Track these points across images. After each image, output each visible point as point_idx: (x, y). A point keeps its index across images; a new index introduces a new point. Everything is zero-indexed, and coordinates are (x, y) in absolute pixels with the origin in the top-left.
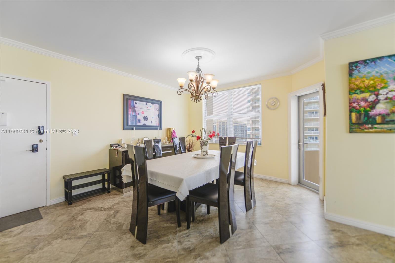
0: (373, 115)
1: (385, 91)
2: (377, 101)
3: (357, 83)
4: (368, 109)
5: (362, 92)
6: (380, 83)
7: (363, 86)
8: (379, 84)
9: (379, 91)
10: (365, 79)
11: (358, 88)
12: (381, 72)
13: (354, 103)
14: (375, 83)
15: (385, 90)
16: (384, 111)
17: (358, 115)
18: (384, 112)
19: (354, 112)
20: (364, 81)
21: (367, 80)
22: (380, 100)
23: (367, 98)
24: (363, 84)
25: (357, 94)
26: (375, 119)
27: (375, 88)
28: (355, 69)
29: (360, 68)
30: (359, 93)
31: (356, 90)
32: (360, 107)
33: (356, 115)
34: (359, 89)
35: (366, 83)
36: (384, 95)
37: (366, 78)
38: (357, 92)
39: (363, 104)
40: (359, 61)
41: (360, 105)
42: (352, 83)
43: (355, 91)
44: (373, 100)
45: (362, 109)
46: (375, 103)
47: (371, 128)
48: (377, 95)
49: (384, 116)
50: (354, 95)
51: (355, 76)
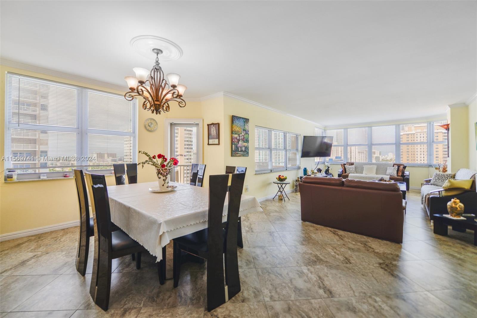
0: (238, 147)
1: (241, 135)
3: (235, 128)
4: (237, 143)
5: (236, 134)
8: (240, 131)
10: (237, 127)
12: (241, 125)
13: (233, 139)
16: (241, 145)
19: (233, 145)
23: (237, 137)
26: (239, 149)
27: (239, 133)
29: (235, 120)
34: (235, 131)
35: (237, 129)
36: (241, 137)
40: (235, 116)
41: (235, 141)
42: (232, 128)
43: (233, 132)
45: (235, 143)
46: (239, 140)
47: (237, 154)
48: (239, 136)
49: (241, 148)
50: (234, 135)
51: (234, 124)
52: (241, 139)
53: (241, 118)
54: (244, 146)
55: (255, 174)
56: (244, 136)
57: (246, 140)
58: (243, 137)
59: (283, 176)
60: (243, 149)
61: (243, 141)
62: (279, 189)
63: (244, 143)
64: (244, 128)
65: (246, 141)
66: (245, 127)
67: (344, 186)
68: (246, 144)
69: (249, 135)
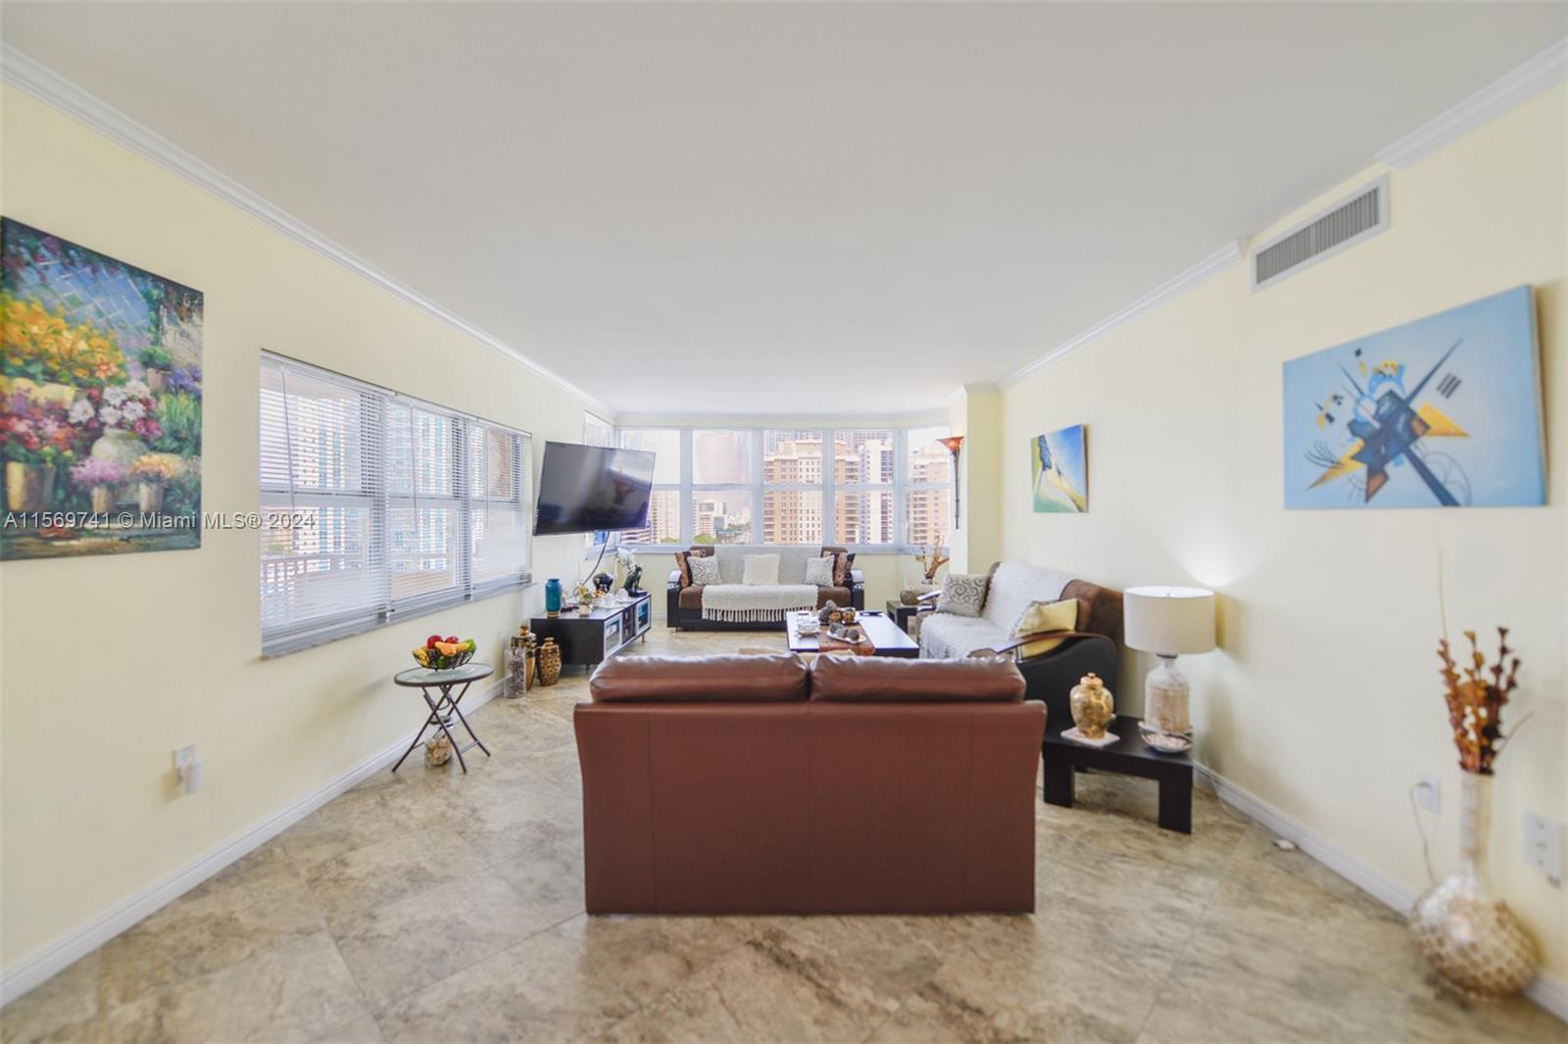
0: (81, 481)
1: (118, 395)
2: (96, 425)
3: (35, 329)
4: (69, 453)
5: (52, 377)
6: (106, 359)
7: (54, 350)
8: (103, 363)
9: (101, 392)
10: (62, 323)
11: (35, 350)
12: (110, 316)
13: (20, 418)
14: (92, 352)
15: (118, 390)
16: (114, 468)
17: (33, 475)
18: (113, 473)
19: (19, 461)
20: (57, 332)
21: (69, 329)
22: (104, 424)
23: (67, 407)
24: (56, 341)
25: (32, 377)
26: (87, 498)
27: (92, 373)
28: (28, 264)
29: (46, 268)
30: (41, 377)
31: (29, 358)
32: (42, 438)
33: (26, 474)
34: (40, 357)
35: (65, 341)
36: (115, 407)
37: (67, 319)
38: (32, 369)
39: (51, 427)
40: (45, 235)
41: (41, 432)
42: (16, 322)
43: (28, 363)
44: (84, 418)
45: (47, 449)
46: (92, 432)
47: (75, 534)
48: (98, 403)
49: (115, 487)
50: (22, 383)
51: (28, 294)
52: (120, 425)
53: (112, 264)
54: (153, 478)
55: (264, 658)
56: (146, 403)
57: (175, 435)
58: (140, 409)
59: (452, 641)
60: (144, 495)
61: (145, 439)
62: (431, 712)
63: (156, 457)
64: (150, 348)
65: (169, 443)
66: (156, 342)
67: (815, 696)
68: (170, 464)
69: (198, 398)
